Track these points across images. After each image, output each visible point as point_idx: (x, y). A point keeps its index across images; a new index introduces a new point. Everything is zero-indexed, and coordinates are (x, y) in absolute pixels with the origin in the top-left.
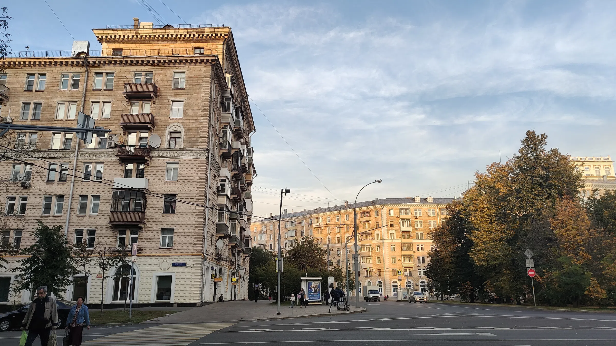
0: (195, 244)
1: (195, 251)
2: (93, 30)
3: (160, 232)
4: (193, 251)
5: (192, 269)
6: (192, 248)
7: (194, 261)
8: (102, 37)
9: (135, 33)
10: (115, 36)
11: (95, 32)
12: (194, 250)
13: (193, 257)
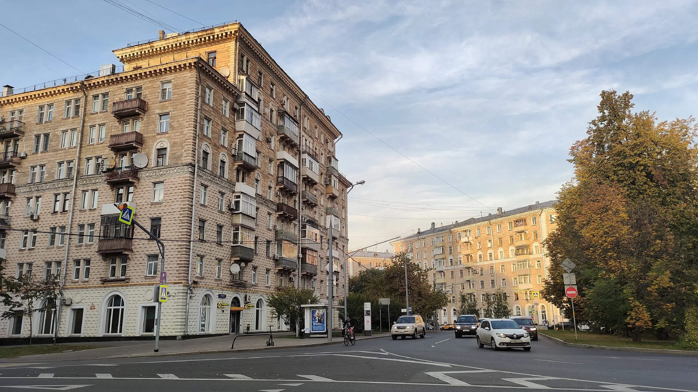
0: (177, 271)
1: (177, 279)
2: (113, 51)
3: (146, 258)
4: (175, 278)
5: (174, 298)
6: (174, 275)
7: (176, 290)
8: (122, 56)
9: (151, 47)
10: (133, 54)
11: (116, 53)
12: (177, 277)
13: (175, 285)
